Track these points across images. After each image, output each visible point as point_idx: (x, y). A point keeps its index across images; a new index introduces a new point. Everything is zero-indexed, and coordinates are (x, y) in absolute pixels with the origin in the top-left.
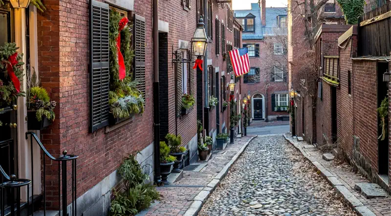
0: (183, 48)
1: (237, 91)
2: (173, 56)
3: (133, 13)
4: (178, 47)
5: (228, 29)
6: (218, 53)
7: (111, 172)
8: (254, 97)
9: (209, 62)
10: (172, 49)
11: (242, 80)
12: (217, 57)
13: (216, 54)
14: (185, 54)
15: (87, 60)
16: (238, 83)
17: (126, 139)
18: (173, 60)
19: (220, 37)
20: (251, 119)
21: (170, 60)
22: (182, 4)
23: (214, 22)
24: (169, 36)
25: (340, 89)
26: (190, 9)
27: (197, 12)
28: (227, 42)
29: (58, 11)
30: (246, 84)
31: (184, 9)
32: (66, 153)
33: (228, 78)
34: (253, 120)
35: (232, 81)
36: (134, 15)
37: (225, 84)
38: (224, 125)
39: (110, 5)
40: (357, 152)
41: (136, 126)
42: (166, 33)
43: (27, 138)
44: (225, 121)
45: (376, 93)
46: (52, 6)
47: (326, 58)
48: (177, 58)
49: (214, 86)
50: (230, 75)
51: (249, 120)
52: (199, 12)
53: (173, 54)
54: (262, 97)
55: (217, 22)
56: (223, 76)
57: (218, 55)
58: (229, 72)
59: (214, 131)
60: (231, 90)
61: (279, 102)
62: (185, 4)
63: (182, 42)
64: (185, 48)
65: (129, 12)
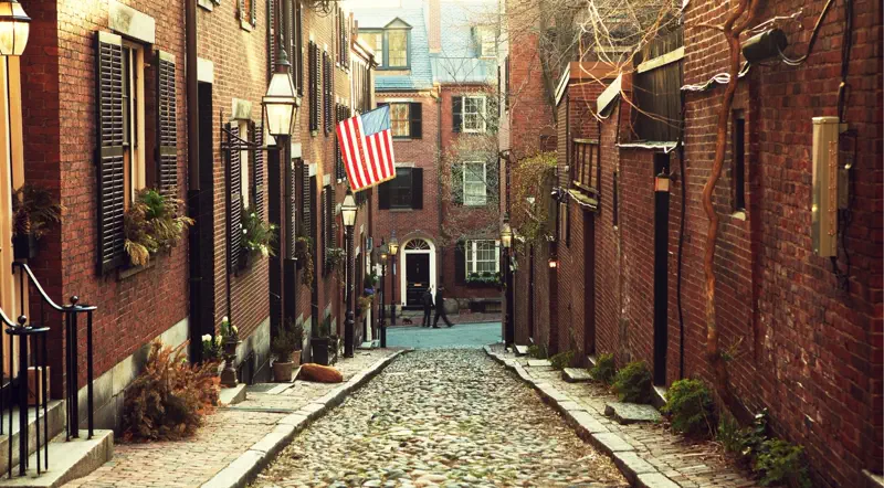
0: (241, 116)
1: (362, 229)
2: (221, 134)
3: (154, 47)
4: (230, 115)
5: (338, 64)
6: (316, 129)
7: (126, 355)
8: (406, 248)
9: (296, 150)
10: (221, 119)
11: (375, 199)
12: (313, 137)
13: (311, 130)
14: (245, 130)
15: (92, 142)
16: (365, 207)
17: (146, 299)
18: (222, 144)
19: (320, 87)
20: (399, 307)
21: (216, 145)
22: (238, 16)
23: (304, 50)
24: (215, 91)
25: (600, 214)
26: (254, 26)
27: (268, 31)
28: (337, 101)
29: (56, 57)
30: (384, 213)
31: (241, 28)
32: (76, 300)
33: (340, 192)
34: (403, 308)
35: (349, 200)
36: (157, 52)
37: (331, 206)
38: (329, 309)
39: (125, 37)
40: (626, 351)
41: (161, 277)
42: (210, 85)
43: (13, 272)
44: (330, 300)
45: (652, 217)
46: (46, 48)
47: (579, 144)
48: (229, 139)
49: (307, 210)
50: (344, 185)
51: (393, 309)
52: (272, 31)
53: (222, 129)
54: (429, 248)
55: (312, 49)
56: (328, 187)
57: (315, 133)
58: (341, 178)
59: (305, 319)
60: (346, 223)
61: (475, 261)
62: (243, 14)
63: (238, 105)
64: (245, 117)
65: (147, 46)
